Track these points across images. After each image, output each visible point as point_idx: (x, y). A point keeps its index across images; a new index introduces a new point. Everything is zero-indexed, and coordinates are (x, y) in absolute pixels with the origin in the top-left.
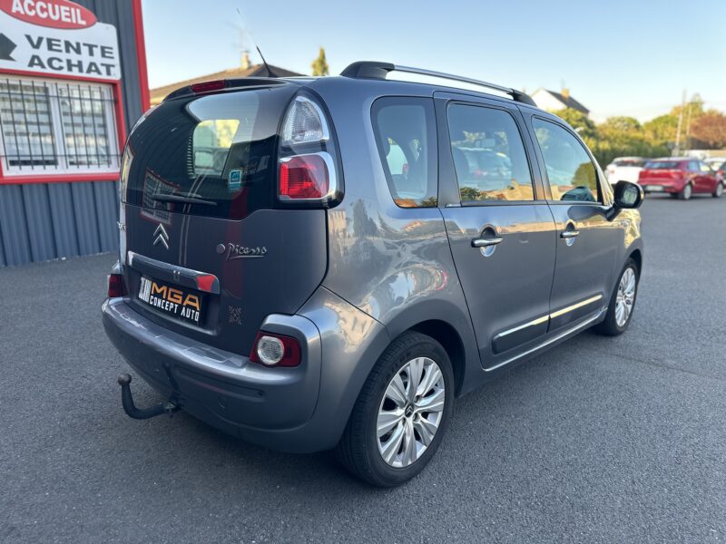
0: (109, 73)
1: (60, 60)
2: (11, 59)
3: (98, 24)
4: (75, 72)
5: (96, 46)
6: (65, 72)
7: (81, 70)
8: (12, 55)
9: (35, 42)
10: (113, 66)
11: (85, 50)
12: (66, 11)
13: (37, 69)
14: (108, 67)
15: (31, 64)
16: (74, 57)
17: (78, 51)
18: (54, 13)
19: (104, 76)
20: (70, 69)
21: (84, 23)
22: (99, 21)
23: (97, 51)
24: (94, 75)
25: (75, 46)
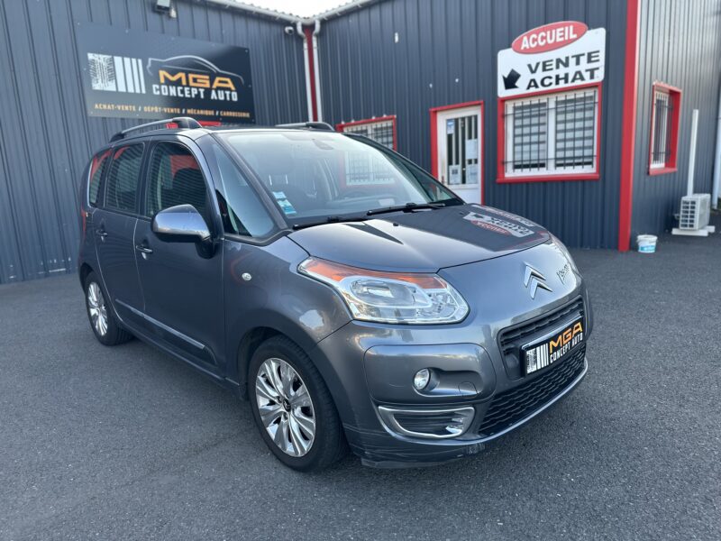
0: (592, 77)
1: (550, 78)
2: (516, 87)
3: (588, 32)
4: (562, 84)
5: (583, 55)
6: (553, 87)
7: (566, 82)
8: (516, 84)
9: (533, 68)
10: (597, 69)
11: (572, 61)
12: (561, 32)
13: (533, 90)
14: (592, 72)
15: (529, 87)
16: (562, 71)
17: (566, 65)
18: (551, 38)
19: (588, 81)
20: (557, 83)
21: (575, 36)
22: (589, 29)
23: (584, 59)
24: (578, 83)
25: (564, 61)
